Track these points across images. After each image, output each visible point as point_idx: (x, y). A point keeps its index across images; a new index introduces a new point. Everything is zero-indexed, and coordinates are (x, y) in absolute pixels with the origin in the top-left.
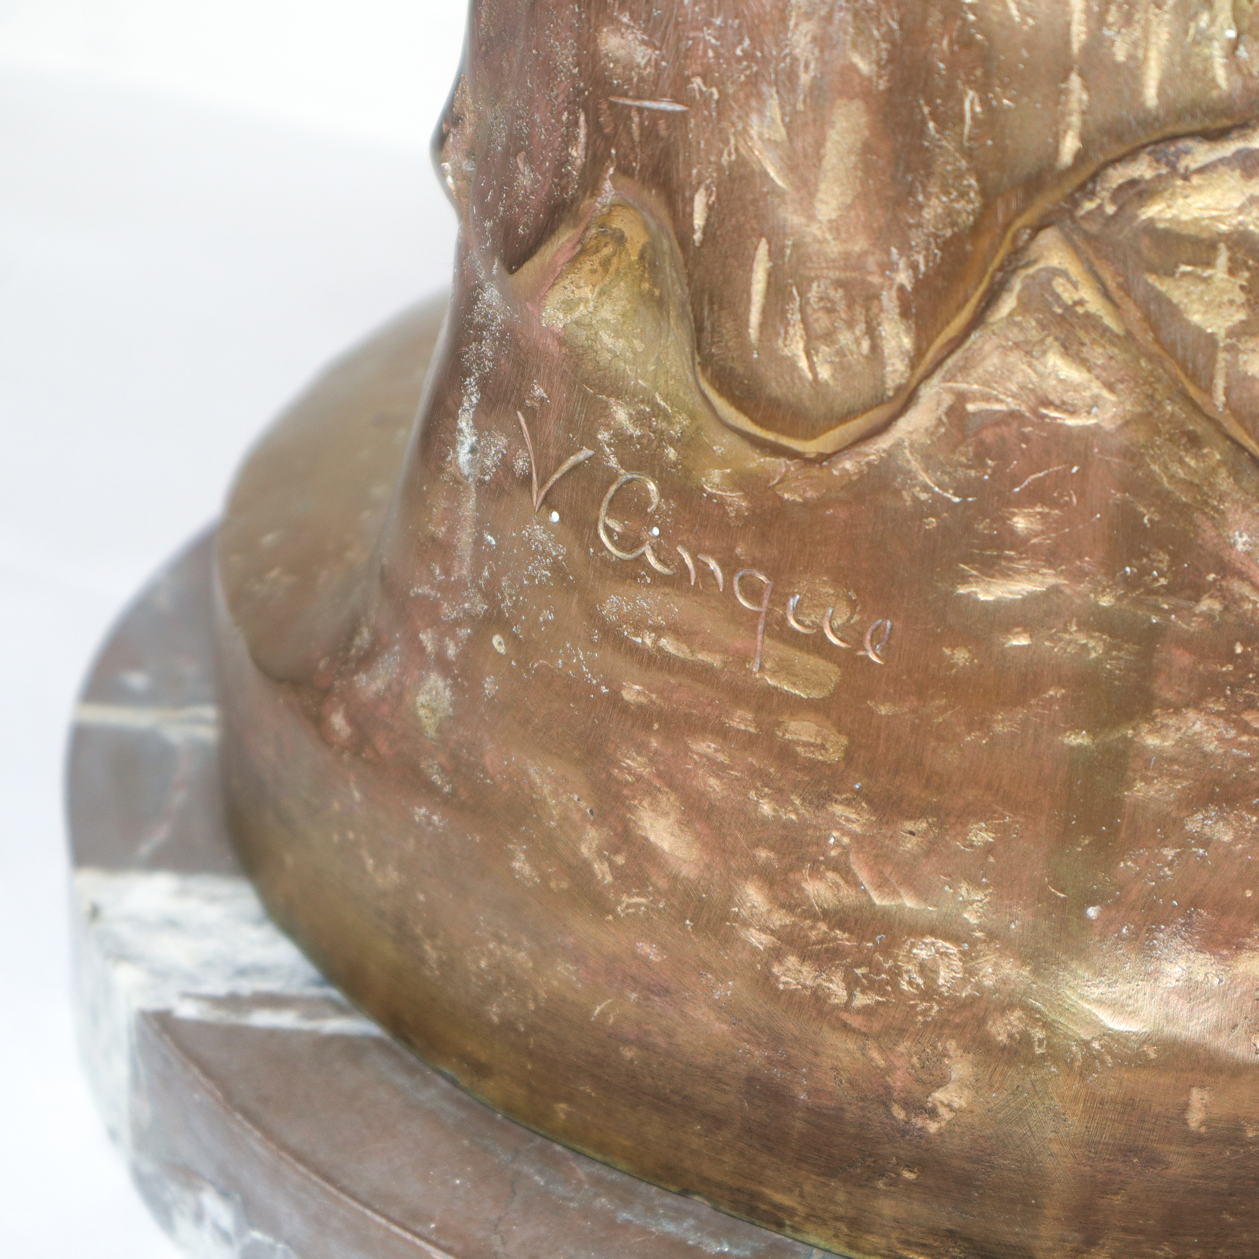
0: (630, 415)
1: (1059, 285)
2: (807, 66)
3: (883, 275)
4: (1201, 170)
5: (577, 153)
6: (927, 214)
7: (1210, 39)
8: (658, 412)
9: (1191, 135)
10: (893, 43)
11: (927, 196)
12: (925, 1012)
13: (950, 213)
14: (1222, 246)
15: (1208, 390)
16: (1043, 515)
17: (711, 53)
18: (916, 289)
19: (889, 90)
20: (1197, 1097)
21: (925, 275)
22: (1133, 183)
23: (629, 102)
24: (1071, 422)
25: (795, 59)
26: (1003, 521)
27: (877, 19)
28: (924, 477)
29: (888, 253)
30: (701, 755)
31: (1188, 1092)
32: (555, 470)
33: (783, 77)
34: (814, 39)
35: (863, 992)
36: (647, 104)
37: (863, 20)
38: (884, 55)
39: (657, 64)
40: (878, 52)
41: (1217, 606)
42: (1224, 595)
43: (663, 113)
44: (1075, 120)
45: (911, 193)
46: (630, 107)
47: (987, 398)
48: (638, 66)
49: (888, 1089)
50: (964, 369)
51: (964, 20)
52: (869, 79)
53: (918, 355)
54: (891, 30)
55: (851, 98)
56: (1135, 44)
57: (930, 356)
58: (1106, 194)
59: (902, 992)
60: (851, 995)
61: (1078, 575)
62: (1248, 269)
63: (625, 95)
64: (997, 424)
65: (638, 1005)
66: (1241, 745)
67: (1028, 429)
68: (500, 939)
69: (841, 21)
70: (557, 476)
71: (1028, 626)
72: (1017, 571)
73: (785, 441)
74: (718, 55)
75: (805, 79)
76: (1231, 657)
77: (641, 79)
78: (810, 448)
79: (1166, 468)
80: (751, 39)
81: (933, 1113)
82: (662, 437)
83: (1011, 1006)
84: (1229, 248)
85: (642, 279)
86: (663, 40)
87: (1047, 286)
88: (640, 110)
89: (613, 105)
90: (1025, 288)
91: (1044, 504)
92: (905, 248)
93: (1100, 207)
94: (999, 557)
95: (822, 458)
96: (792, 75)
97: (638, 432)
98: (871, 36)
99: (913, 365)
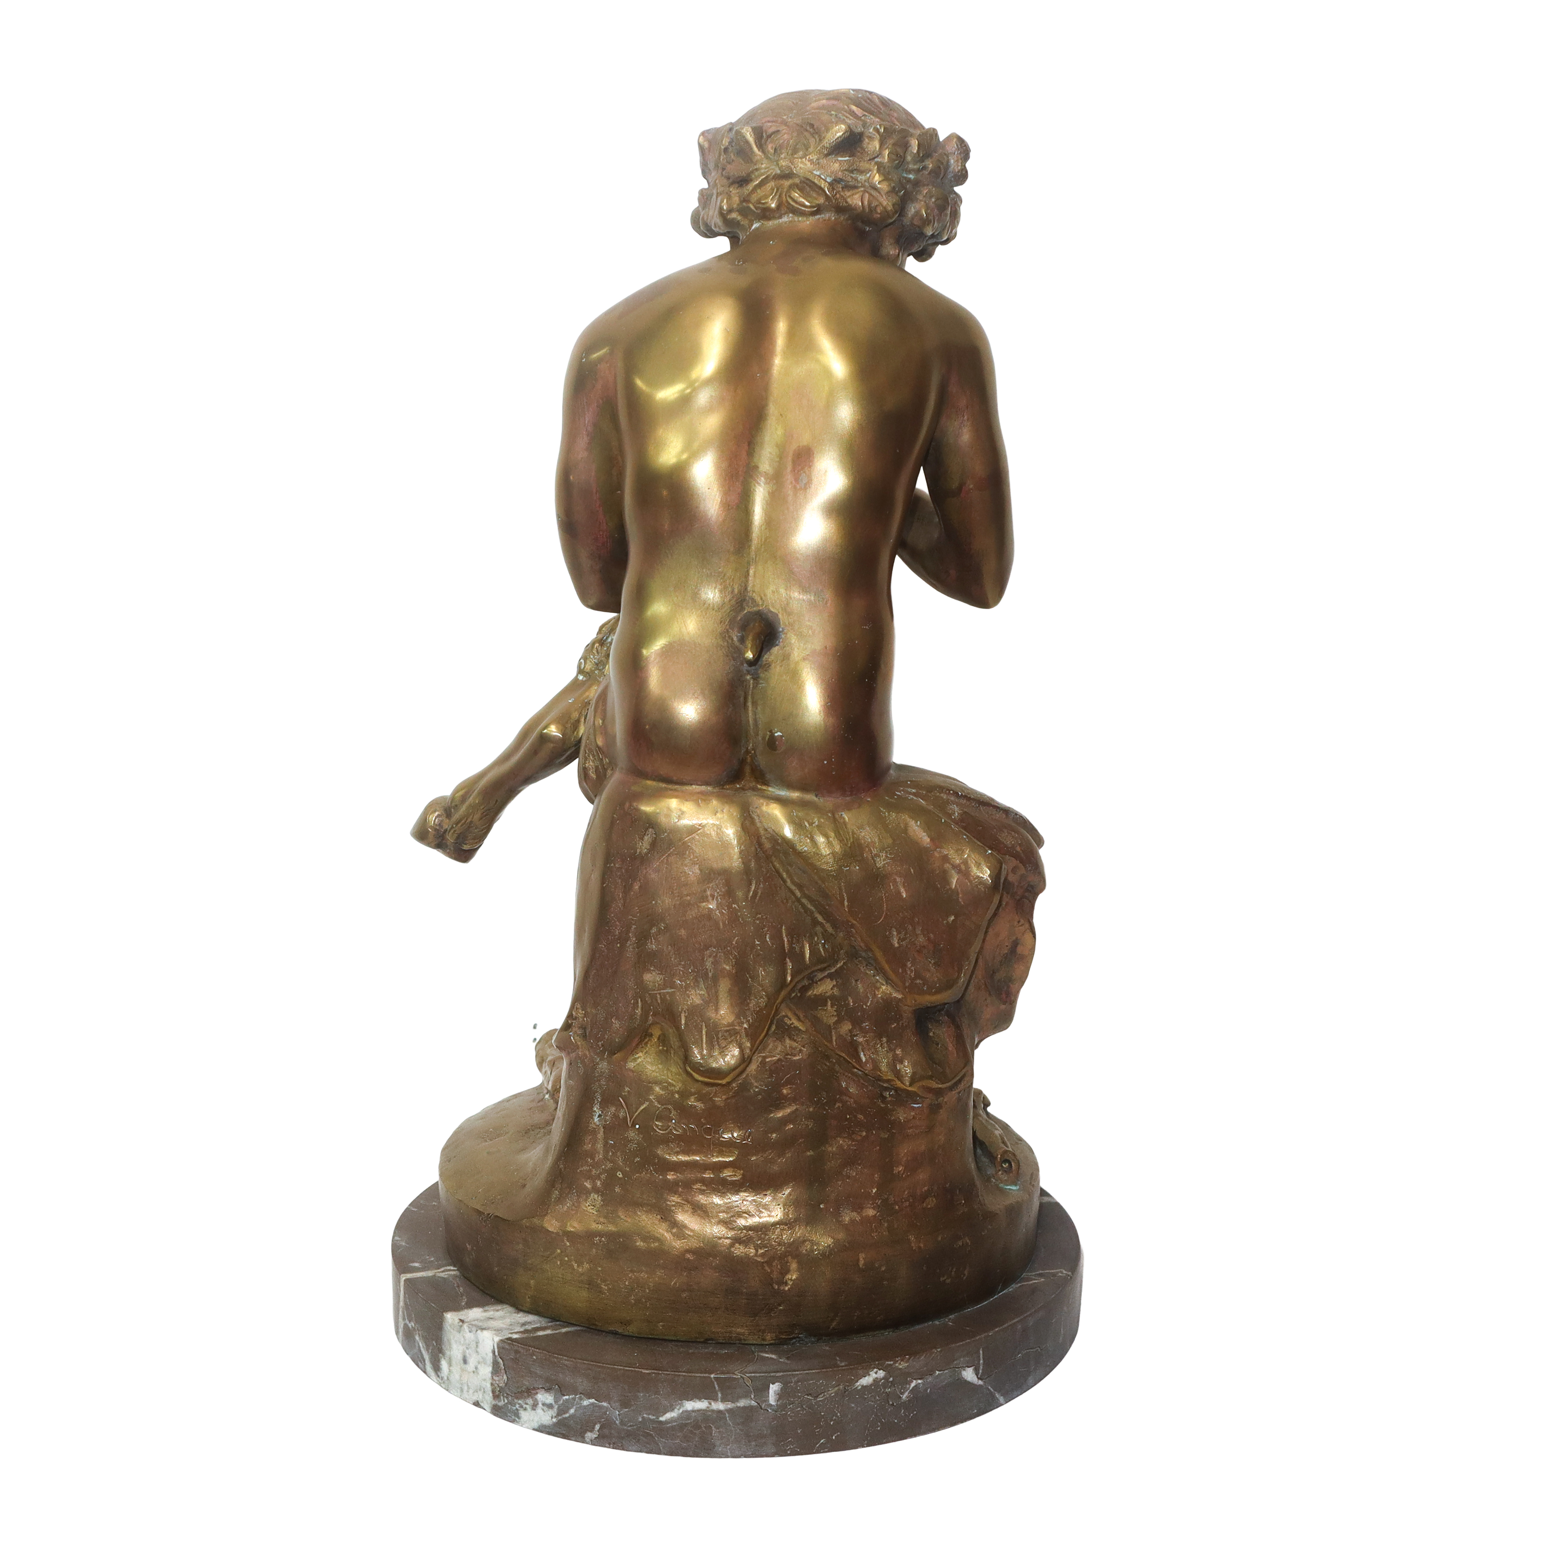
0: (660, 1088)
1: (786, 1020)
2: (710, 970)
3: (739, 1026)
4: (820, 980)
5: (639, 1011)
6: (751, 1005)
7: (818, 944)
8: (670, 1084)
9: (816, 971)
10: (736, 959)
11: (751, 1000)
12: (780, 1250)
13: (757, 1003)
14: (828, 1000)
15: (831, 1041)
16: (790, 1088)
17: (681, 973)
18: (749, 1027)
19: (736, 973)
20: (862, 1256)
21: (752, 1023)
22: (803, 986)
23: (656, 992)
24: (795, 1058)
25: (707, 969)
26: (780, 1092)
27: (731, 954)
28: (756, 1084)
29: (740, 1019)
30: (696, 1189)
31: (858, 1255)
32: (636, 1112)
33: (703, 975)
34: (712, 963)
35: (761, 1249)
36: (662, 991)
37: (727, 954)
38: (734, 963)
39: (664, 979)
40: (732, 963)
41: (841, 1105)
42: (841, 1101)
43: (668, 993)
44: (789, 971)
45: (745, 1000)
46: (656, 994)
47: (771, 1056)
48: (658, 981)
49: (772, 1279)
50: (764, 1049)
51: (757, 949)
52: (730, 971)
53: (752, 1046)
54: (735, 956)
55: (724, 977)
56: (800, 948)
57: (756, 1046)
58: (797, 991)
59: (773, 1245)
60: (757, 1251)
61: (802, 1104)
62: (836, 1005)
63: (654, 990)
64: (775, 1063)
65: (687, 1276)
66: (853, 1145)
67: (783, 1063)
68: (632, 1271)
69: (720, 956)
70: (637, 1113)
71: (791, 1122)
72: (786, 1106)
73: (716, 1081)
74: (683, 972)
75: (710, 974)
76: (847, 1119)
77: (659, 985)
78: (724, 1082)
79: (822, 1067)
80: (693, 966)
81: (786, 1284)
82: (673, 1093)
83: (804, 1241)
84: (830, 1000)
85: (659, 1046)
86: (666, 972)
87: (782, 1021)
88: (660, 994)
89: (650, 994)
90: (777, 1022)
91: (790, 1085)
92: (745, 1017)
93: (796, 994)
94: (780, 1103)
95: (729, 1083)
96: (706, 974)
97: (664, 1092)
98: (730, 958)
99: (751, 1051)
